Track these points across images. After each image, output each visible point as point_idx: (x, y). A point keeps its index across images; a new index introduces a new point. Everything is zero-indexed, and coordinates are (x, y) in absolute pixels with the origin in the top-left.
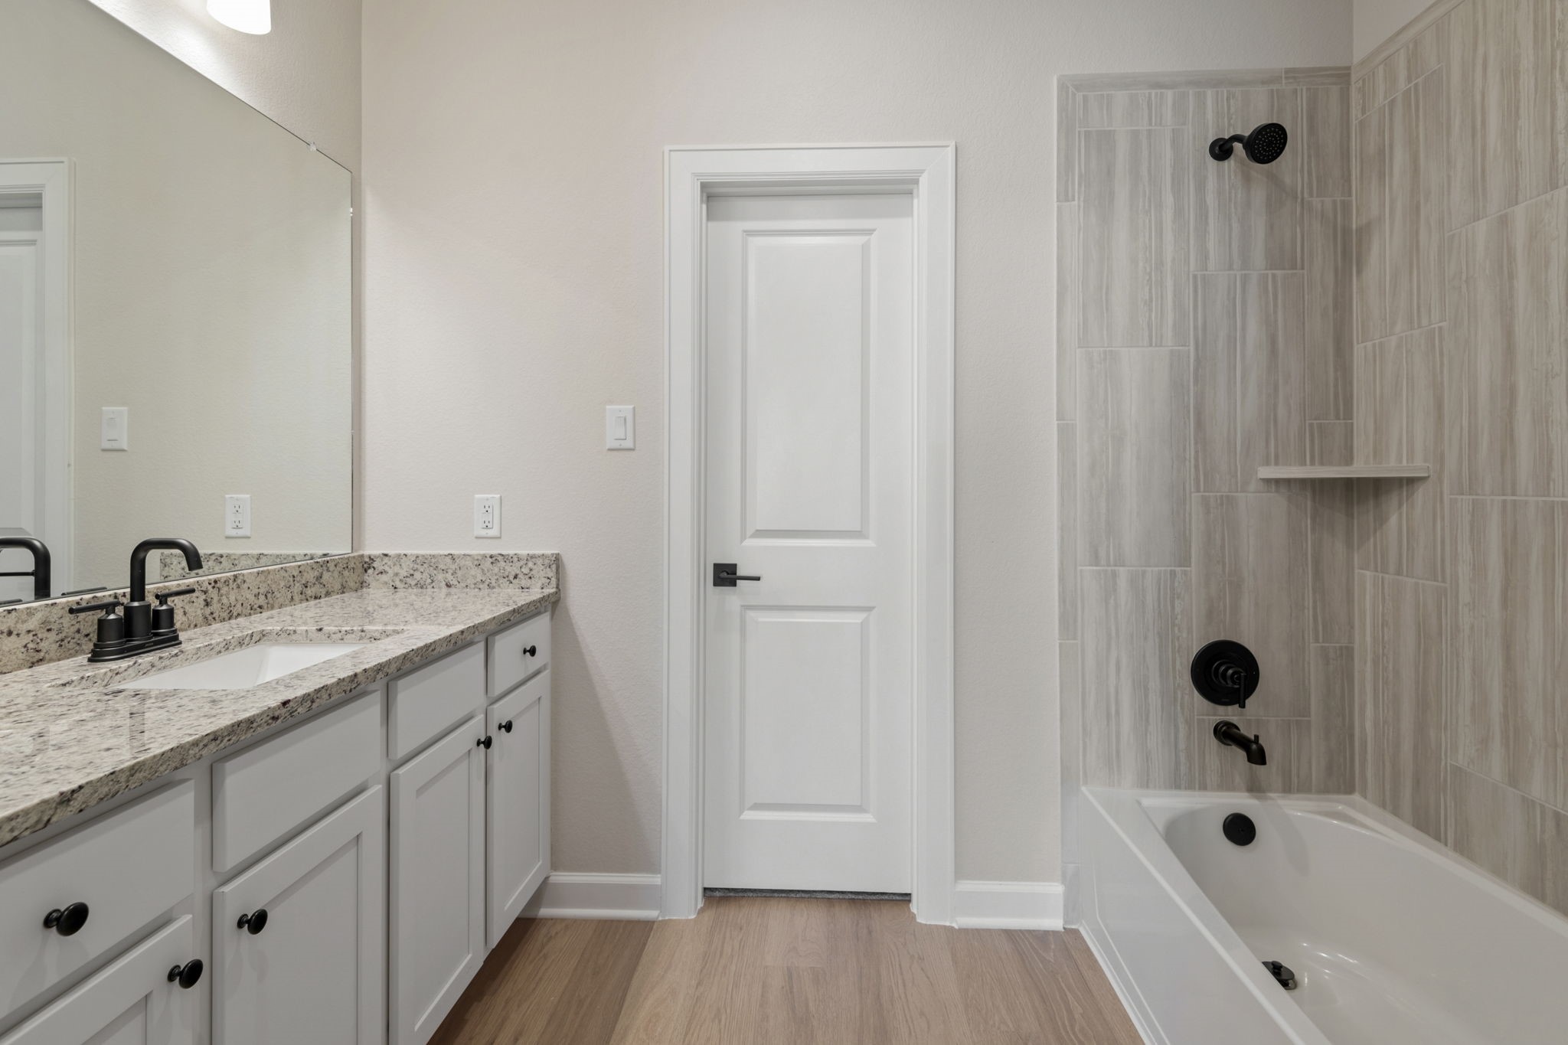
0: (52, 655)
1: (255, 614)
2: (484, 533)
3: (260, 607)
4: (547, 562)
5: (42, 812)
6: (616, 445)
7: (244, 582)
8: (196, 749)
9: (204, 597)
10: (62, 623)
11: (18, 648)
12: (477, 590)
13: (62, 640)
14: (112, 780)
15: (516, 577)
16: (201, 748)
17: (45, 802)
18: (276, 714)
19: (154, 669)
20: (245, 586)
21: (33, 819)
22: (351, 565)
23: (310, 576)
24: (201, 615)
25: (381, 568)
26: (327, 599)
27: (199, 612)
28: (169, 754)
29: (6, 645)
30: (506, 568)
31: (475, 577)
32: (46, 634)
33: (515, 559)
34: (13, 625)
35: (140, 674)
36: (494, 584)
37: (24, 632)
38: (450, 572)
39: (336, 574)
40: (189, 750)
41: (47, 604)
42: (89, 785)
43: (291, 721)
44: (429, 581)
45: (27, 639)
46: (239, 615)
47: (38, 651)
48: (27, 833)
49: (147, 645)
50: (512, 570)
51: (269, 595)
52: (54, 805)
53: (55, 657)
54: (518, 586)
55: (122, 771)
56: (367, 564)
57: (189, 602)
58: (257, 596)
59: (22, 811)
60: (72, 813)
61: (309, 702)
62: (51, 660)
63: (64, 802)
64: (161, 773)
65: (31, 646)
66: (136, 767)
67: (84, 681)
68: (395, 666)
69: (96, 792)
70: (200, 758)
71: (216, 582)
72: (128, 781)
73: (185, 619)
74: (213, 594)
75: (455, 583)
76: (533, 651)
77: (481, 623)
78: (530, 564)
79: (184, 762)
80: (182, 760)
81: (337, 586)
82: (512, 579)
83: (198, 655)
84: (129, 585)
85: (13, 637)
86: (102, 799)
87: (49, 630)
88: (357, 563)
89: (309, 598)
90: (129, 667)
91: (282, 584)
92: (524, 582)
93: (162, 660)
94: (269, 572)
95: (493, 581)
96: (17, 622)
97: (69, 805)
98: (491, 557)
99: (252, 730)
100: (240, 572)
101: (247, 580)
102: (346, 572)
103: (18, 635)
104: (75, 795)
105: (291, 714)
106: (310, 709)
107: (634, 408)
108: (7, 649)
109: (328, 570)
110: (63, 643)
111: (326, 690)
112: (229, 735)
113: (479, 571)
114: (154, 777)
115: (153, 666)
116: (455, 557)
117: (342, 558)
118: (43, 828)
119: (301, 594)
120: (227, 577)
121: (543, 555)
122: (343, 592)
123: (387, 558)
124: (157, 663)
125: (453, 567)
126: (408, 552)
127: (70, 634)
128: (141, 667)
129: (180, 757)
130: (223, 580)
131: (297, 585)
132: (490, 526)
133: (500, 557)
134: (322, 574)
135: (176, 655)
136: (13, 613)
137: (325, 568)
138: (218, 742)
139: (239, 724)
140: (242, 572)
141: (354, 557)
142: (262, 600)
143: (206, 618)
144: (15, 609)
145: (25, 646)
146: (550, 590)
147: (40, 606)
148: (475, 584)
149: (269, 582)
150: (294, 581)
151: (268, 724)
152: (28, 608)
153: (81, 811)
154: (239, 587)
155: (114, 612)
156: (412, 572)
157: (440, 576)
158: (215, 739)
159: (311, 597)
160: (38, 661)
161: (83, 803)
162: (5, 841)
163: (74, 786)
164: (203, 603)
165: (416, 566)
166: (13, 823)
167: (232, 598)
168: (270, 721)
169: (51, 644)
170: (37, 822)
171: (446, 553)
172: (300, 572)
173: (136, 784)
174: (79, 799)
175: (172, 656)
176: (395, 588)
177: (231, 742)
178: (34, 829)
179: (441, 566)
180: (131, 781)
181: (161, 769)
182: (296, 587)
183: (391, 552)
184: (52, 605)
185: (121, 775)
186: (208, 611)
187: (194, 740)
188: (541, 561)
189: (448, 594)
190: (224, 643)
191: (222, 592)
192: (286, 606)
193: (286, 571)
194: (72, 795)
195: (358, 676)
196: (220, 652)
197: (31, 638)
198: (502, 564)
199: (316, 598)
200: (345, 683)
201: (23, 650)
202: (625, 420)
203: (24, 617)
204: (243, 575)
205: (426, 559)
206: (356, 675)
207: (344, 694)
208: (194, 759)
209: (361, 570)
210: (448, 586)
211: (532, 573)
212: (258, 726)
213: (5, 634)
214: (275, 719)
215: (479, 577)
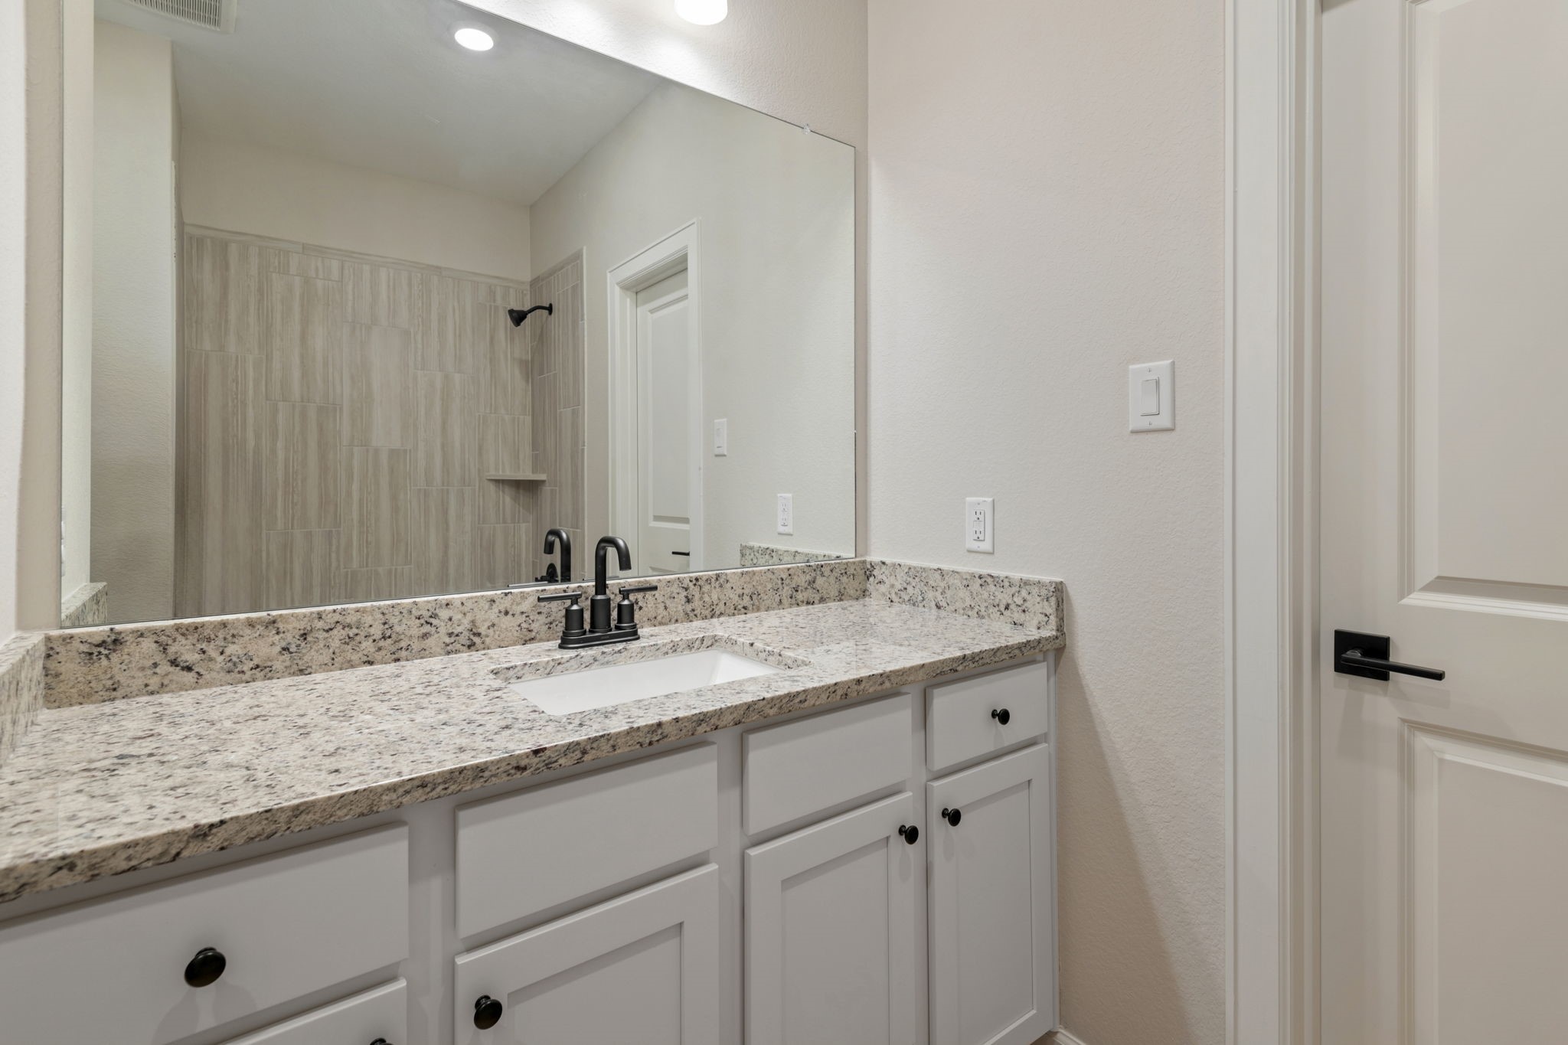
0: (542, 635)
1: (738, 614)
2: (975, 546)
3: (745, 608)
4: (1044, 592)
5: (169, 843)
6: (1144, 424)
7: (727, 581)
8: (394, 796)
9: (685, 593)
10: (550, 608)
11: (513, 626)
12: (965, 617)
13: (551, 623)
14: (267, 819)
15: (1007, 608)
16: (400, 794)
17: (175, 833)
18: (523, 763)
19: (596, 663)
20: (729, 585)
21: (157, 849)
22: (851, 571)
23: (802, 580)
24: (682, 611)
25: (880, 577)
26: (821, 605)
27: (680, 608)
28: (352, 797)
29: (504, 623)
30: (996, 593)
31: (962, 599)
32: (537, 617)
33: (1006, 584)
34: (509, 606)
35: (583, 666)
36: (983, 613)
37: (518, 612)
38: (940, 590)
39: (832, 580)
40: (381, 795)
41: (538, 591)
42: (234, 821)
43: (547, 774)
44: (920, 598)
45: (522, 619)
46: (721, 614)
47: (530, 631)
48: (150, 864)
49: (602, 638)
50: (1004, 597)
51: (754, 597)
52: (186, 838)
53: (544, 638)
54: (1010, 620)
55: (282, 810)
56: (868, 571)
57: (670, 598)
58: (741, 596)
59: (143, 839)
60: (211, 849)
61: (577, 752)
62: (541, 640)
63: (198, 836)
64: (339, 818)
65: (524, 625)
66: (302, 808)
67: (527, 667)
68: (731, 717)
69: (243, 830)
70: (398, 807)
71: (697, 579)
72: (289, 822)
73: (665, 613)
74: (694, 591)
75: (945, 604)
76: (1003, 717)
77: (898, 671)
78: (1024, 593)
79: (375, 809)
80: (371, 806)
81: (834, 593)
82: (1002, 609)
83: (643, 654)
84: (594, 578)
85: (509, 616)
86: (252, 839)
87: (539, 613)
88: (859, 570)
89: (800, 603)
90: (571, 658)
91: (769, 586)
92: (1018, 616)
93: (605, 655)
94: (754, 573)
95: (983, 609)
96: (512, 604)
97: (206, 841)
98: (980, 577)
99: (482, 780)
100: (722, 572)
101: (731, 580)
102: (845, 578)
103: (513, 615)
104: (214, 831)
105: (548, 766)
106: (579, 761)
107: (1173, 363)
108: (504, 627)
109: (822, 575)
110: (551, 626)
111: (608, 740)
112: (445, 782)
113: (968, 593)
114: (329, 822)
115: (595, 660)
116: (944, 573)
117: (839, 563)
118: (171, 861)
119: (791, 597)
120: (709, 575)
121: (1039, 582)
122: (841, 600)
123: (885, 567)
124: (600, 657)
125: (943, 584)
126: (902, 561)
127: (558, 618)
128: (582, 659)
129: (370, 802)
130: (704, 578)
131: (786, 588)
132: (981, 538)
133: (989, 577)
134: (815, 578)
135: (620, 652)
136: (509, 595)
137: (818, 572)
138: (428, 789)
139: (461, 770)
140: (725, 571)
141: (854, 563)
142: (746, 601)
143: (687, 614)
144: (511, 593)
145: (519, 626)
146: (1048, 632)
147: (532, 591)
148: (964, 609)
149: (754, 583)
150: (783, 584)
151: (509, 775)
152: (521, 592)
153: (222, 849)
154: (721, 586)
155: (577, 603)
156: (905, 585)
157: (930, 594)
158: (423, 786)
159: (803, 602)
160: (530, 640)
161: (226, 840)
162: (119, 869)
163: (215, 819)
164: (684, 599)
165: (908, 579)
166: (131, 851)
167: (715, 597)
168: (513, 771)
169: (541, 625)
170: (162, 854)
171: (936, 568)
172: (790, 575)
173: (301, 827)
174: (219, 834)
175: (616, 653)
176: (892, 601)
177: (449, 791)
178: (159, 861)
179: (931, 583)
180: (295, 823)
181: (339, 813)
182: (784, 590)
183: (888, 560)
184: (542, 591)
185: (279, 814)
186: (689, 607)
187: (390, 784)
188: (1037, 589)
189: (938, 618)
190: (672, 645)
191: (703, 589)
192: (774, 609)
193: (774, 573)
194: (210, 830)
195: (664, 727)
196: (667, 653)
197: (524, 619)
198: (992, 588)
199: (808, 603)
200: (640, 734)
201: (518, 628)
202: (1158, 383)
203: (518, 600)
204: (726, 574)
205: (918, 572)
206: (660, 725)
207: (638, 746)
208: (389, 806)
209: (862, 577)
210: (938, 607)
211: (1026, 605)
212: (492, 776)
213: (503, 614)
214: (520, 769)
215: (968, 602)
